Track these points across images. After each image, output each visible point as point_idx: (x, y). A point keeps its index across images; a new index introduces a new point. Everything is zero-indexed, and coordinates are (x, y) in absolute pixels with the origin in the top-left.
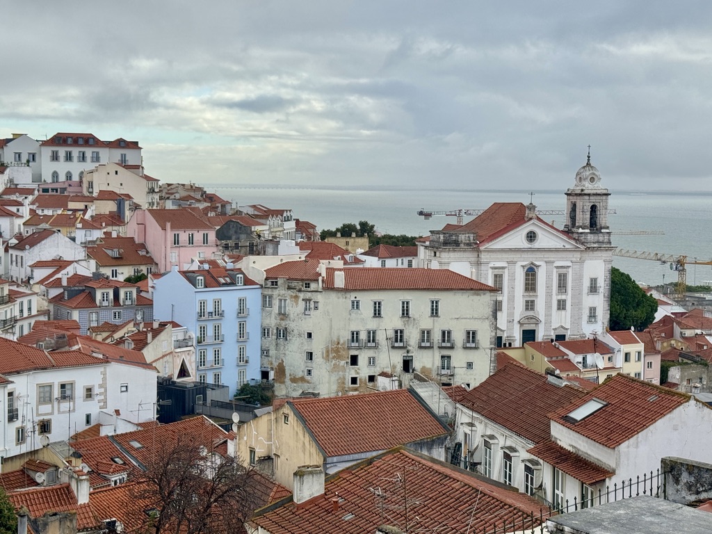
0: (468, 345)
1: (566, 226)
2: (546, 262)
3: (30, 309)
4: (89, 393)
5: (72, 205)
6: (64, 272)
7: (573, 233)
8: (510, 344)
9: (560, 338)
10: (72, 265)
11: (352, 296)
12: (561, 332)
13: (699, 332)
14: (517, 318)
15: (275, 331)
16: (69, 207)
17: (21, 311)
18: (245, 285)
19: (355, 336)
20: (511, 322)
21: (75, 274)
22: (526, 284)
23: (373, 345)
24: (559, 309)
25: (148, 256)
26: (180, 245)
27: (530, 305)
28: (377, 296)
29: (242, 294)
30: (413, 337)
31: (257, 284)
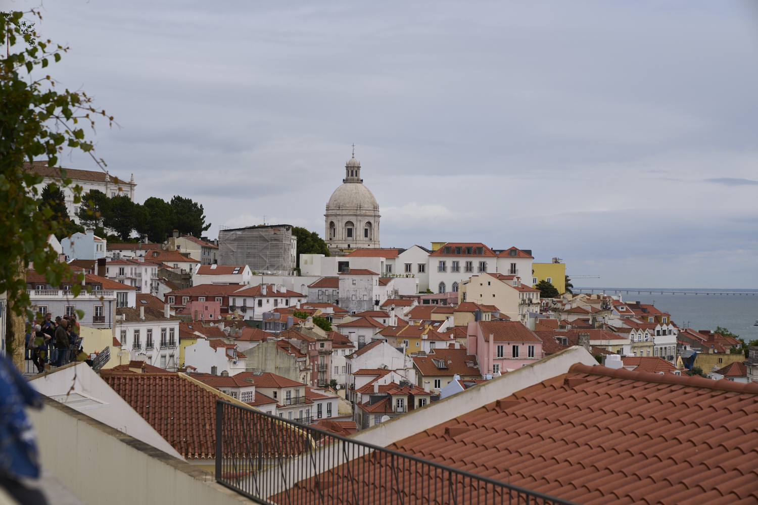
5: (434, 317)
10: (390, 374)
16: (431, 319)
21: (393, 383)
25: (475, 367)
26: (504, 357)
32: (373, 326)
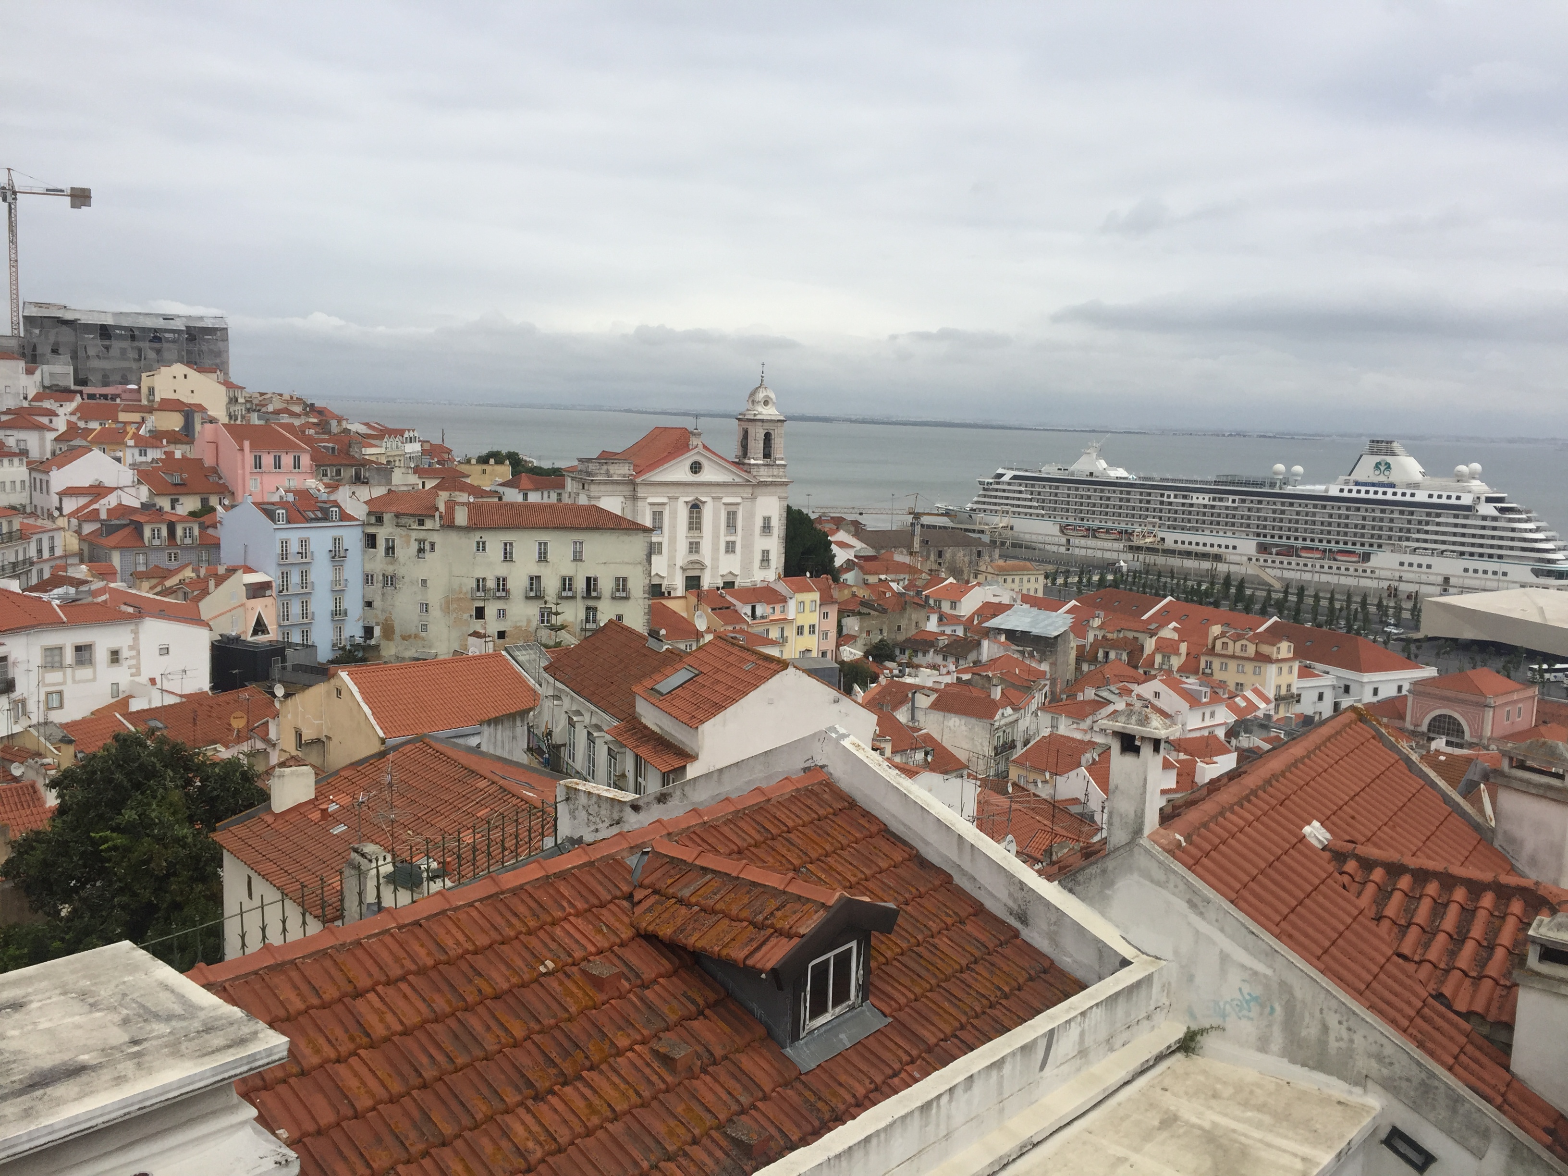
0: (618, 594)
1: (736, 457)
2: (713, 498)
3: (52, 549)
4: (115, 656)
5: (123, 417)
6: (102, 502)
7: (744, 464)
8: (669, 593)
9: (729, 585)
10: (115, 492)
11: (476, 536)
12: (729, 579)
13: (883, 577)
14: (680, 562)
15: (381, 578)
16: (120, 420)
17: (40, 551)
18: (341, 520)
19: (480, 584)
20: (672, 566)
21: (120, 505)
22: (691, 523)
23: (504, 594)
24: (727, 552)
25: (221, 482)
26: (263, 469)
27: (694, 547)
28: (508, 537)
29: (337, 533)
30: (551, 585)
31: (357, 520)
32: (41, 428)
